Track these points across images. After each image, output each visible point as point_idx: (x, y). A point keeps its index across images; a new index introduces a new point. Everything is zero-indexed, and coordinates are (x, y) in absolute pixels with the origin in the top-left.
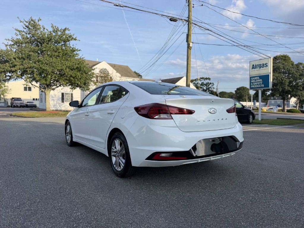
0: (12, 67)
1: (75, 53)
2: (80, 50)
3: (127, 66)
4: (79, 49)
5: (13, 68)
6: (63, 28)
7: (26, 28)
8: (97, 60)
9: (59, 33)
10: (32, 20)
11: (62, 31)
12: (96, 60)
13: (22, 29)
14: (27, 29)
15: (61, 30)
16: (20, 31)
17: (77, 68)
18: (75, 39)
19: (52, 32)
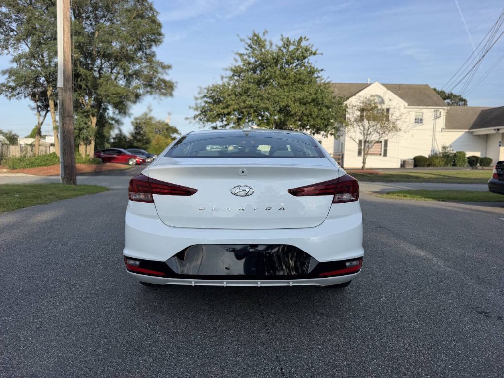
0: (224, 108)
1: (316, 75)
2: (322, 70)
3: (427, 85)
4: (320, 69)
5: (226, 109)
6: (297, 39)
7: (248, 48)
8: (369, 81)
9: (292, 48)
10: (255, 35)
11: (296, 43)
12: (367, 81)
13: (244, 52)
14: (250, 49)
15: (294, 42)
16: (241, 55)
17: (313, 100)
18: (315, 54)
19: (282, 49)
